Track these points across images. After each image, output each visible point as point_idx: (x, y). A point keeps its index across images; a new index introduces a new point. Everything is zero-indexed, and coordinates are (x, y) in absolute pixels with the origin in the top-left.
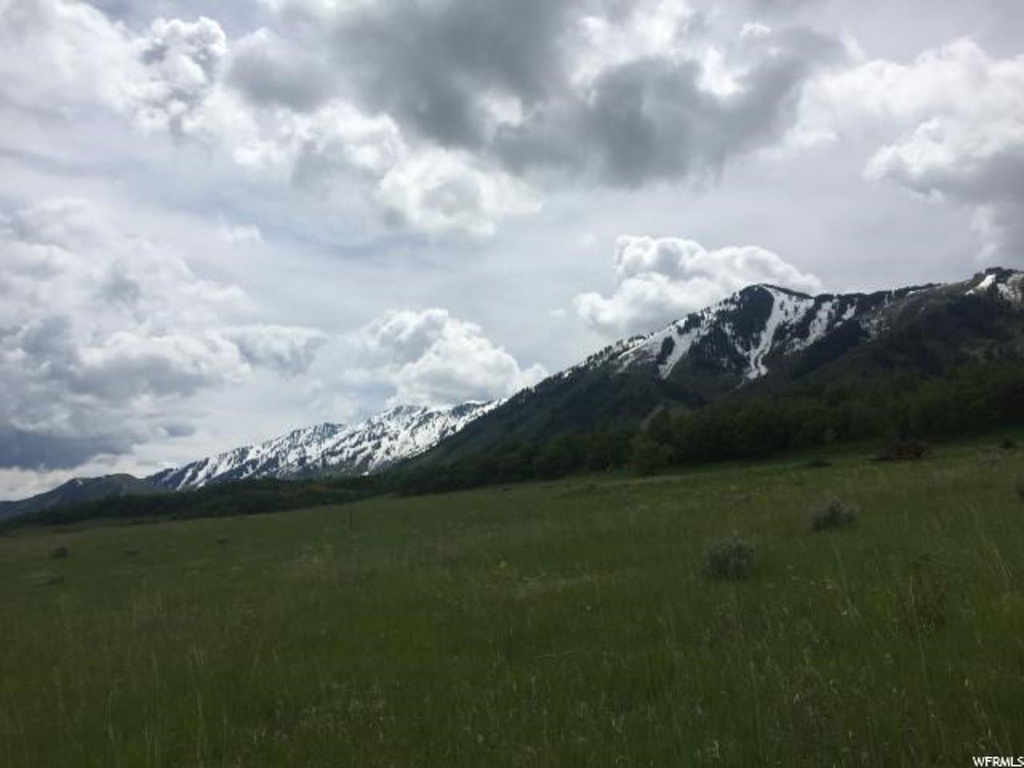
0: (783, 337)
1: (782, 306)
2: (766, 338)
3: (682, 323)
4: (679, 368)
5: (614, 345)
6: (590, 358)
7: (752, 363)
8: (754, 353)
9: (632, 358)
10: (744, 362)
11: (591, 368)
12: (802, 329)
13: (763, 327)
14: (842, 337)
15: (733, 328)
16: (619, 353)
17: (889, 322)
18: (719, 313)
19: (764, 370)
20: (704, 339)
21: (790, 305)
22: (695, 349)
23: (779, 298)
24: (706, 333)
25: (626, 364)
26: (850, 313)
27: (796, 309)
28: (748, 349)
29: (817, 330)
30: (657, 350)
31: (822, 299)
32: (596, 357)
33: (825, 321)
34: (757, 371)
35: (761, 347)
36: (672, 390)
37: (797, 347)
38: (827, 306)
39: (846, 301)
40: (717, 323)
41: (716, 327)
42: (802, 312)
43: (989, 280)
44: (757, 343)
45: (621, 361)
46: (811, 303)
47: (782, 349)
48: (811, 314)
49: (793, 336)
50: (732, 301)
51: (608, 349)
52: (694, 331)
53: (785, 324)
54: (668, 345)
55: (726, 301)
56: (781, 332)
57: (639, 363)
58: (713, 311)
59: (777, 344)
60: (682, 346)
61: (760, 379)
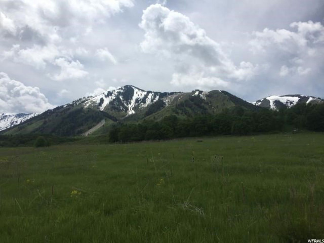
0: (138, 102)
1: (137, 93)
2: (133, 102)
3: (106, 93)
4: (106, 108)
5: (82, 98)
6: (74, 102)
7: (129, 109)
8: (130, 106)
9: (90, 103)
10: (127, 109)
11: (75, 105)
12: (144, 101)
13: (132, 99)
14: (158, 106)
15: (123, 97)
16: (85, 101)
17: (171, 102)
18: (118, 92)
19: (134, 112)
20: (114, 100)
21: (140, 92)
22: (111, 103)
23: (136, 90)
24: (114, 98)
25: (88, 105)
26: (157, 98)
27: (141, 94)
28: (128, 105)
29: (148, 102)
30: (98, 101)
31: (149, 92)
32: (76, 101)
33: (151, 99)
34: (131, 112)
35: (132, 105)
36: (104, 115)
37: (143, 106)
38: (150, 95)
39: (156, 94)
40: (118, 95)
41: (117, 98)
42: (143, 96)
43: (197, 93)
44: (130, 103)
45: (86, 103)
46: (145, 93)
47: (138, 106)
48: (146, 97)
49: (141, 102)
50: (122, 89)
51: (80, 99)
52: (110, 97)
53: (138, 98)
54: (102, 101)
55: (120, 89)
56: (137, 101)
57: (92, 105)
58: (116, 91)
59: (136, 104)
60: (107, 101)
61: (132, 115)
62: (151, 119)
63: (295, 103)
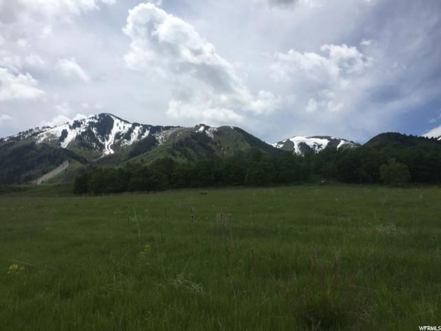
0: (119, 138)
1: (118, 125)
2: (112, 137)
3: (72, 123)
4: (71, 144)
5: (34, 128)
6: (20, 133)
7: (106, 147)
8: (107, 143)
9: (45, 137)
10: (102, 147)
11: (21, 138)
12: (128, 136)
13: (110, 132)
14: (146, 145)
15: (97, 131)
16: (38, 133)
17: (166, 138)
18: (90, 123)
19: (112, 152)
20: (83, 133)
21: (122, 124)
22: (78, 137)
23: (116, 121)
24: (84, 130)
25: (42, 139)
26: (147, 133)
27: (124, 127)
28: (104, 141)
29: (134, 137)
30: (59, 135)
31: (135, 125)
32: (24, 133)
33: (137, 134)
34: (109, 151)
35: (110, 141)
36: (68, 154)
37: (126, 143)
38: (137, 128)
39: (145, 127)
40: (89, 126)
41: (89, 131)
42: (126, 130)
43: (202, 129)
44: (108, 139)
45: (39, 137)
46: (130, 126)
47: (119, 143)
48: (131, 131)
49: (124, 138)
50: (95, 118)
51: (31, 130)
52: (78, 129)
53: (119, 133)
54: (65, 134)
55: (93, 118)
56: (118, 136)
57: (50, 140)
58: (87, 121)
59: (117, 141)
60: (72, 135)
61: (110, 156)
62: (136, 162)
63: (323, 147)
